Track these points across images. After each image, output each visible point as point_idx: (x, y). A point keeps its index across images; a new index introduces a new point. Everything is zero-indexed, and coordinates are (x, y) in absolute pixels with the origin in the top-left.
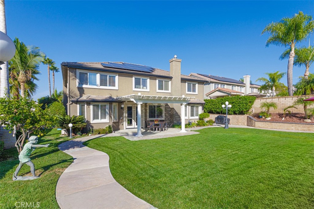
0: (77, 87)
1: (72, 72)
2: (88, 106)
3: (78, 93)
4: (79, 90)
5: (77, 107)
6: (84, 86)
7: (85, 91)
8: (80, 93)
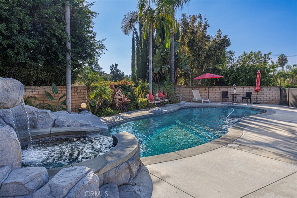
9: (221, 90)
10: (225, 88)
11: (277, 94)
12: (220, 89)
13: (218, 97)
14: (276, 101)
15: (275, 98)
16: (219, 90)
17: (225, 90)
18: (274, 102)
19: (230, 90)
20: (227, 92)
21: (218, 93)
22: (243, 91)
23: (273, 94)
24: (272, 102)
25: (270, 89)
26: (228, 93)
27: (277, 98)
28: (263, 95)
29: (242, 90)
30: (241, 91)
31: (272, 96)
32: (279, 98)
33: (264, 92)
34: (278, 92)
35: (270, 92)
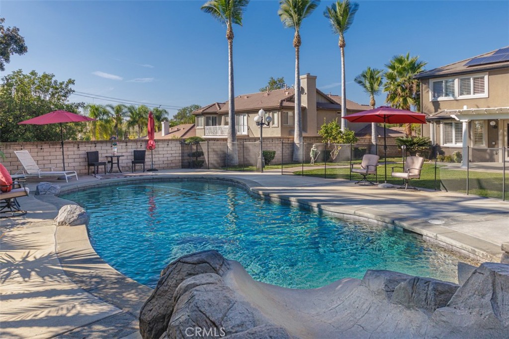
0: (430, 101)
1: (425, 84)
2: (438, 125)
3: (432, 108)
4: (433, 105)
5: (430, 125)
6: (440, 99)
7: (441, 105)
8: (435, 109)
9: (81, 148)
10: (90, 145)
11: (177, 152)
12: (78, 148)
13: (74, 164)
14: (175, 163)
15: (174, 158)
16: (76, 149)
17: (89, 148)
18: (174, 165)
19: (100, 148)
20: (96, 153)
21: (74, 156)
22: (127, 149)
23: (172, 152)
24: (172, 165)
25: (168, 145)
26: (100, 155)
27: (177, 158)
28: (159, 155)
29: (124, 147)
30: (122, 149)
31: (170, 155)
32: (180, 158)
33: (160, 149)
34: (178, 148)
35: (169, 149)
